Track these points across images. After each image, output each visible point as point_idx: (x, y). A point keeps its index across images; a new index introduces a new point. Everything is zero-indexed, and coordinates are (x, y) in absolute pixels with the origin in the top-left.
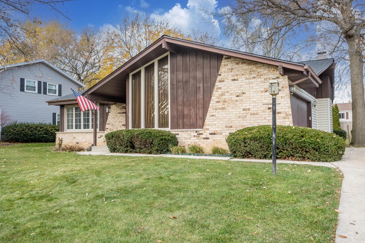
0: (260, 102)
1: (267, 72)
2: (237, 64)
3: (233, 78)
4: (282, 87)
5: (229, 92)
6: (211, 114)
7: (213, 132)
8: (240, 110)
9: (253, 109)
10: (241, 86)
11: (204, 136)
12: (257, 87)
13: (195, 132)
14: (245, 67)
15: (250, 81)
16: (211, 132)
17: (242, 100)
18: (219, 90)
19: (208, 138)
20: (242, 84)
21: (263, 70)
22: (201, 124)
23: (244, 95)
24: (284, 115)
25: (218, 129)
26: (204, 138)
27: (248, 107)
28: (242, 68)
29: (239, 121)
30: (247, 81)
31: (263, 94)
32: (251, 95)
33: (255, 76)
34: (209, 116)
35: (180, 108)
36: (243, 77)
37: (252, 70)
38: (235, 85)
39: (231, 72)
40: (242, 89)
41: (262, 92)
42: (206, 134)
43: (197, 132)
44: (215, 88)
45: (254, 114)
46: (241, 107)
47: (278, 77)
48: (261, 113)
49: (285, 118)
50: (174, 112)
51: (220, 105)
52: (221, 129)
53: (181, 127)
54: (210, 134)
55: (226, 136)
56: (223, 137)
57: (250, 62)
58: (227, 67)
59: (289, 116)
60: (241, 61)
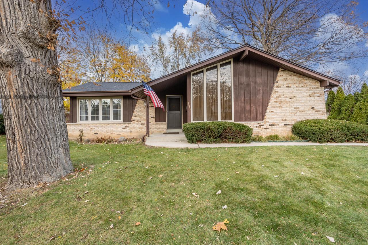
0: (306, 103)
1: (311, 83)
2: (290, 76)
3: (287, 85)
4: (321, 95)
5: (284, 95)
6: (270, 111)
7: (272, 124)
8: (292, 108)
9: (301, 108)
10: (293, 92)
11: (265, 127)
12: (304, 93)
13: (257, 124)
15: (300, 88)
17: (294, 101)
18: (277, 93)
19: (268, 128)
20: (294, 90)
21: (308, 82)
22: (261, 118)
23: (295, 98)
25: (276, 122)
26: (264, 129)
27: (298, 107)
28: (294, 79)
29: (292, 116)
30: (298, 88)
31: (308, 98)
32: (300, 98)
33: (303, 85)
34: (269, 112)
35: (242, 104)
36: (294, 85)
37: (301, 81)
38: (289, 90)
39: (286, 81)
40: (294, 93)
41: (307, 97)
42: (266, 125)
43: (258, 123)
44: (274, 91)
45: (302, 111)
46: (293, 107)
47: (318, 88)
48: (307, 111)
49: (322, 115)
50: (237, 108)
51: (277, 104)
52: (278, 122)
53: (244, 119)
54: (269, 125)
55: (282, 126)
56: (280, 127)
57: (300, 75)
58: (283, 77)
59: (324, 113)
60: (293, 74)
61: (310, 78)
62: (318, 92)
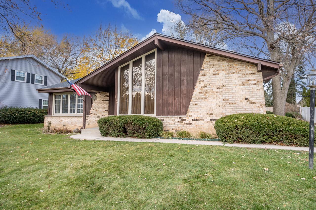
0: (238, 93)
1: (245, 68)
2: (219, 61)
3: (214, 73)
4: (258, 82)
5: (211, 85)
6: (194, 103)
7: (195, 119)
8: (220, 100)
9: (231, 100)
10: (221, 80)
11: (187, 122)
12: (236, 81)
13: (179, 118)
14: (225, 63)
15: (230, 75)
16: (193, 119)
17: (222, 91)
18: (202, 83)
19: (191, 124)
20: (222, 78)
21: (241, 67)
22: (184, 111)
23: (224, 87)
24: (259, 105)
25: (200, 116)
26: (187, 124)
27: (227, 98)
28: (223, 64)
29: (219, 109)
30: (227, 75)
31: (241, 87)
32: (230, 87)
33: (234, 71)
34: (192, 104)
35: (165, 97)
36: (223, 72)
37: (231, 67)
38: (216, 78)
39: (213, 67)
40: (222, 82)
41: (239, 85)
42: (189, 120)
43: (180, 118)
44: (198, 81)
45: (233, 104)
46: (222, 98)
47: (254, 73)
48: (239, 103)
49: (259, 107)
50: (160, 101)
51: (202, 96)
52: (202, 116)
53: (166, 113)
54: (193, 120)
55: (207, 122)
56: (205, 123)
57: (230, 59)
58: (209, 63)
59: (263, 106)
60: (222, 58)
61: (243, 62)
62: (255, 78)
